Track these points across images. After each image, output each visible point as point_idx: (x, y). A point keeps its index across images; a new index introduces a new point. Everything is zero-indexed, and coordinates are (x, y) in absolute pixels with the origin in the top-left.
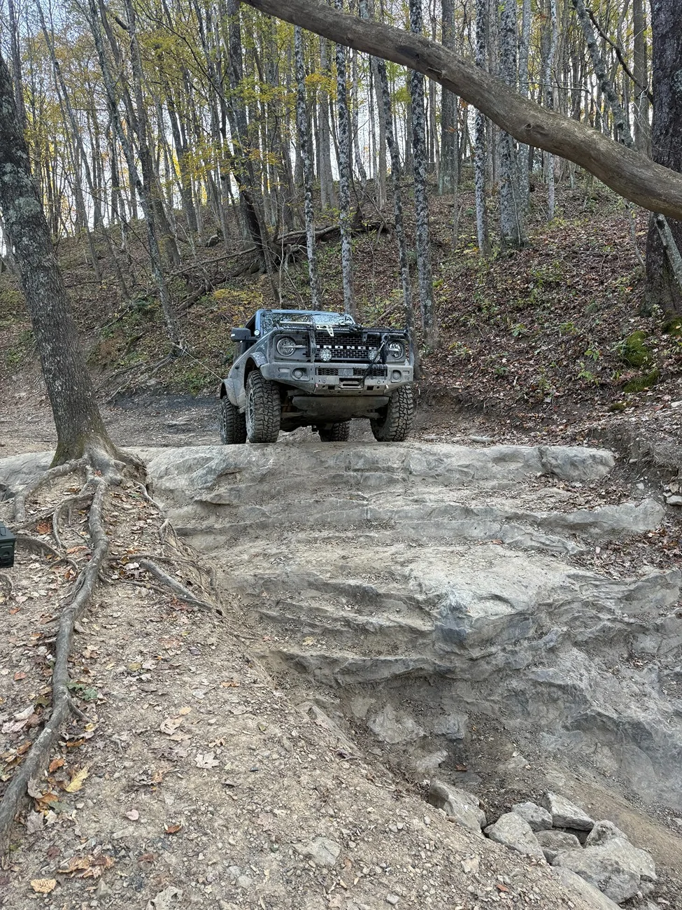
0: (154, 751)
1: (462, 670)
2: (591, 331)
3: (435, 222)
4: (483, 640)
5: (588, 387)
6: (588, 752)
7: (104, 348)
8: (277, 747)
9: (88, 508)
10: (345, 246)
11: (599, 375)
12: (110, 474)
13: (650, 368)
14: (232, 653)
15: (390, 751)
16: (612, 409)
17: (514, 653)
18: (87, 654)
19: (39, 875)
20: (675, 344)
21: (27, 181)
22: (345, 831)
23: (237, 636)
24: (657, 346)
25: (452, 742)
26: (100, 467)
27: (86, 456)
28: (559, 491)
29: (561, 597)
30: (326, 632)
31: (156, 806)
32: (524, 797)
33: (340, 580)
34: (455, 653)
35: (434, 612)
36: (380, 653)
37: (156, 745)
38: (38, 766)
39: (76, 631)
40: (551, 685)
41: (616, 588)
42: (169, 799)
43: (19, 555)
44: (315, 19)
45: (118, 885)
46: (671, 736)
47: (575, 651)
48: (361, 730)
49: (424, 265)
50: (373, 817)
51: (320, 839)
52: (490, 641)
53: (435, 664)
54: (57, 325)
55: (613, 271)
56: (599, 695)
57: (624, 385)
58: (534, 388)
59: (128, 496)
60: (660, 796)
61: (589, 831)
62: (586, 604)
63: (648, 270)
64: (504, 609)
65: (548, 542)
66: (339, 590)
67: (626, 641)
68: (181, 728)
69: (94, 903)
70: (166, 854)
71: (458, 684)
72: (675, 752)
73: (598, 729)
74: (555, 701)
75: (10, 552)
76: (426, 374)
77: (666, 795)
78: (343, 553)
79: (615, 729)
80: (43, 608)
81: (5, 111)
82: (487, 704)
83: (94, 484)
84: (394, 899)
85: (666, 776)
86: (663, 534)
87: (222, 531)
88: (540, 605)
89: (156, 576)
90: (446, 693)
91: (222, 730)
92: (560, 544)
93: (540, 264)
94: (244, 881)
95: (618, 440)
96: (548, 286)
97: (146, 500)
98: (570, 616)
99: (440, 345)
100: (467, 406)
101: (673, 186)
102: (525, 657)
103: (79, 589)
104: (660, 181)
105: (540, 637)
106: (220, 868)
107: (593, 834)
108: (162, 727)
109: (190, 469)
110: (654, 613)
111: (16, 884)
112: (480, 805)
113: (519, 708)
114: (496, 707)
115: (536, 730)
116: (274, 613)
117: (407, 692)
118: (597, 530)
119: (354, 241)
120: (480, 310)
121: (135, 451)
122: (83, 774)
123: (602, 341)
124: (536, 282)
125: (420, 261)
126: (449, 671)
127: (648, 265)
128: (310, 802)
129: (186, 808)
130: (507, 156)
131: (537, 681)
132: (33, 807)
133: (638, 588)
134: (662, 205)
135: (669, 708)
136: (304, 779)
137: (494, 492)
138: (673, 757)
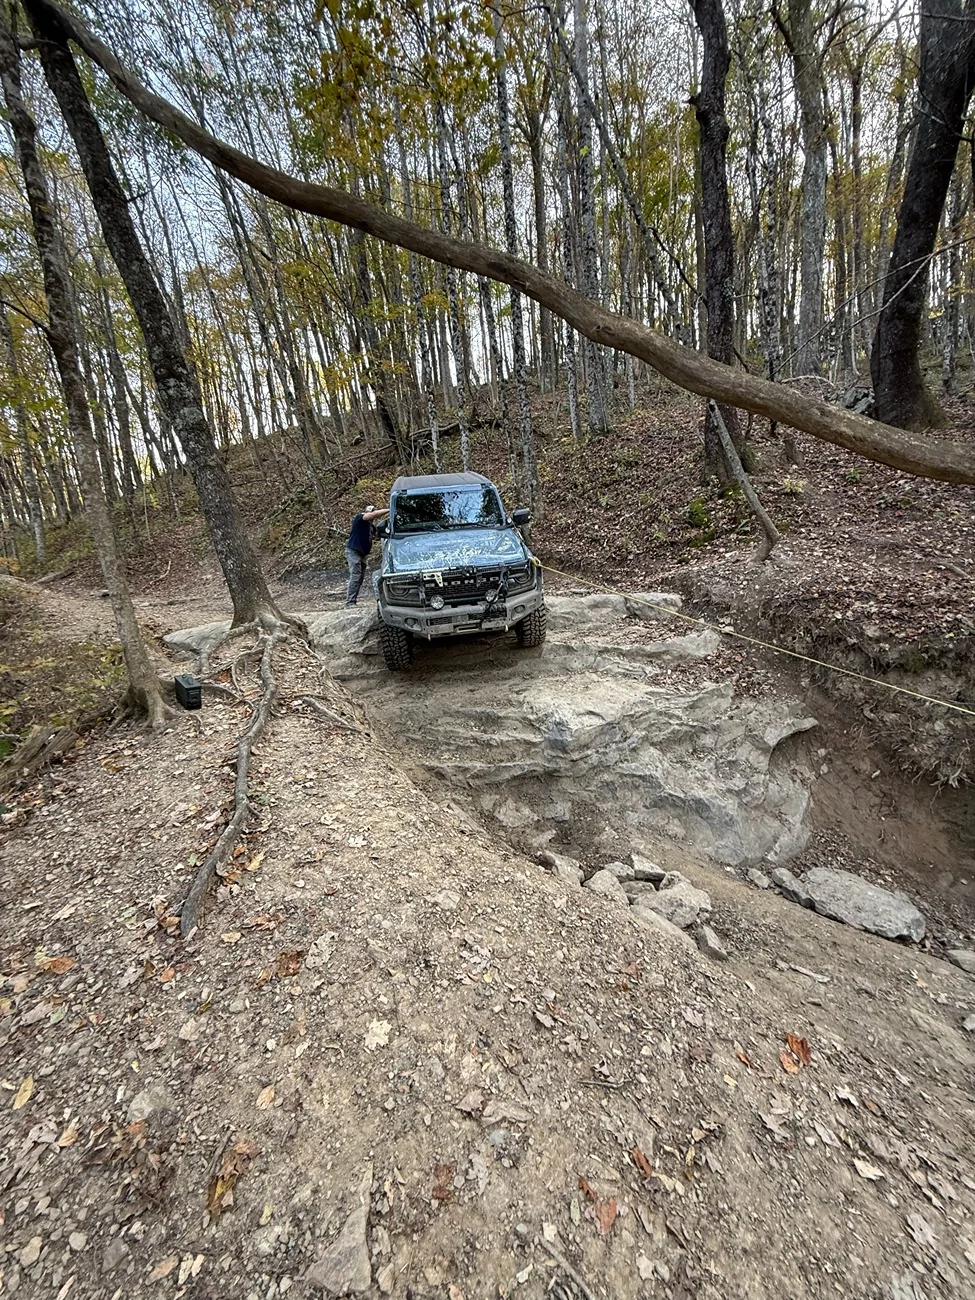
0: (316, 837)
1: (566, 769)
2: (663, 500)
3: (538, 417)
4: (581, 745)
5: (661, 545)
6: (662, 824)
7: (273, 535)
8: (413, 828)
9: (260, 660)
10: (464, 439)
11: (670, 535)
12: (277, 633)
13: (709, 527)
14: (377, 764)
15: (512, 833)
16: (680, 562)
18: (262, 770)
19: (227, 931)
20: (728, 507)
21: (189, 393)
22: (464, 885)
23: (383, 752)
24: (714, 509)
25: (559, 823)
26: (269, 628)
27: (257, 620)
28: (640, 628)
29: (640, 709)
30: (458, 748)
31: (318, 876)
32: (613, 859)
33: (469, 709)
34: (560, 757)
35: (543, 728)
36: (502, 761)
37: (317, 833)
38: (224, 852)
39: (253, 754)
41: (683, 700)
42: (328, 871)
43: (205, 699)
44: (420, 242)
45: (289, 933)
46: (724, 808)
47: (652, 749)
48: (489, 819)
49: (529, 451)
50: (486, 874)
51: (444, 892)
52: (586, 746)
53: (544, 766)
54: (225, 514)
55: (680, 451)
56: (670, 781)
57: (689, 542)
58: (619, 548)
59: (292, 650)
60: (717, 852)
61: (661, 880)
62: (660, 713)
63: (706, 448)
64: (597, 721)
65: (631, 669)
66: (470, 716)
67: (691, 740)
68: (337, 819)
69: (270, 947)
70: (326, 909)
71: (565, 780)
72: (727, 818)
73: (670, 806)
74: (637, 787)
75: (198, 697)
76: (535, 541)
77: (720, 851)
78: (471, 688)
79: (683, 805)
80: (226, 738)
81: (164, 333)
82: (586, 793)
83: (264, 641)
84: (501, 929)
85: (721, 836)
86: (718, 657)
87: (372, 676)
88: (624, 716)
89: (316, 710)
90: (554, 787)
91: (371, 819)
92: (640, 670)
93: (622, 447)
94: (386, 924)
95: (684, 586)
96: (629, 465)
97: (307, 652)
98: (647, 723)
99: (545, 517)
100: (569, 565)
101: (715, 374)
102: (613, 756)
103: (254, 722)
104: (706, 369)
105: (625, 740)
106: (367, 916)
107: (664, 881)
108: (322, 820)
109: (344, 628)
110: (712, 717)
111: (210, 938)
112: (580, 867)
113: (609, 795)
114: (593, 795)
115: (623, 809)
116: (418, 737)
117: (524, 789)
118: (669, 657)
119: (472, 435)
120: (576, 487)
121: (300, 616)
122: (261, 857)
123: (671, 508)
124: (619, 462)
125: (526, 447)
126: (556, 771)
127: (707, 443)
128: (437, 866)
129: (340, 876)
130: (592, 358)
131: (623, 774)
132: (222, 883)
133: (700, 699)
134: (708, 390)
135: (723, 786)
136: (433, 850)
137: (590, 632)
138: (726, 823)
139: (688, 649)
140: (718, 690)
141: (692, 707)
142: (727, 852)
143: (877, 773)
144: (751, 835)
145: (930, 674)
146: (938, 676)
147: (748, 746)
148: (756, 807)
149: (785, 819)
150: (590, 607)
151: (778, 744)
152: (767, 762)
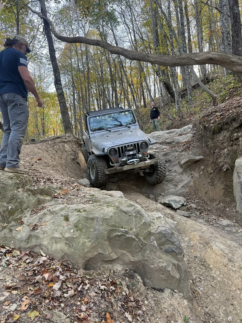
41: (163, 153)
92: (162, 147)
118: (174, 143)
139: (180, 140)
140: (176, 149)
141: (166, 155)
143: (212, 171)
145: (222, 133)
146: (224, 133)
147: (178, 166)
149: (177, 186)
150: (168, 133)
151: (184, 164)
152: (182, 171)
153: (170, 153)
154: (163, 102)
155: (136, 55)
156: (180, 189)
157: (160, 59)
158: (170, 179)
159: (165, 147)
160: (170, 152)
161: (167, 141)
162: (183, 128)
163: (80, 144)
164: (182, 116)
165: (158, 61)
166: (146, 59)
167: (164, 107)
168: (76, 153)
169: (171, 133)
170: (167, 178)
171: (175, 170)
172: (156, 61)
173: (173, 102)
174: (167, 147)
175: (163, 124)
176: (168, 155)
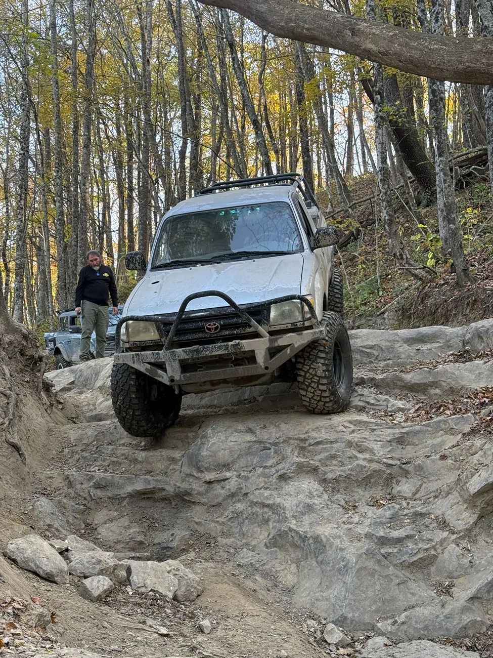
1: (199, 493)
4: (219, 465)
6: (278, 569)
17: (246, 478)
34: (194, 476)
40: (264, 505)
41: (389, 431)
46: (342, 550)
47: (312, 483)
52: (227, 466)
53: (175, 485)
62: (350, 444)
64: (249, 438)
65: (372, 402)
71: (198, 508)
72: (342, 564)
73: (291, 545)
79: (302, 545)
82: (213, 524)
85: (327, 586)
88: (290, 438)
90: (182, 515)
92: (385, 403)
98: (326, 454)
105: (276, 466)
114: (219, 528)
118: (437, 391)
126: (187, 493)
131: (252, 502)
139: (462, 378)
140: (445, 422)
141: (401, 441)
142: (323, 605)
144: (370, 593)
147: (454, 497)
148: (403, 566)
149: (447, 591)
150: (410, 341)
151: (481, 493)
152: (472, 522)
153: (421, 436)
154: (388, 202)
155: (305, 22)
156: (465, 610)
157: (407, 44)
158: (420, 556)
159: (400, 404)
160: (420, 432)
161: (408, 377)
162: (473, 324)
163: (32, 357)
164: (465, 270)
165: (395, 54)
166: (344, 42)
167: (390, 225)
168: (13, 401)
169: (421, 339)
170: (407, 552)
171: (439, 513)
172: (386, 54)
173: (424, 202)
174: (408, 406)
175: (384, 289)
176: (414, 444)
